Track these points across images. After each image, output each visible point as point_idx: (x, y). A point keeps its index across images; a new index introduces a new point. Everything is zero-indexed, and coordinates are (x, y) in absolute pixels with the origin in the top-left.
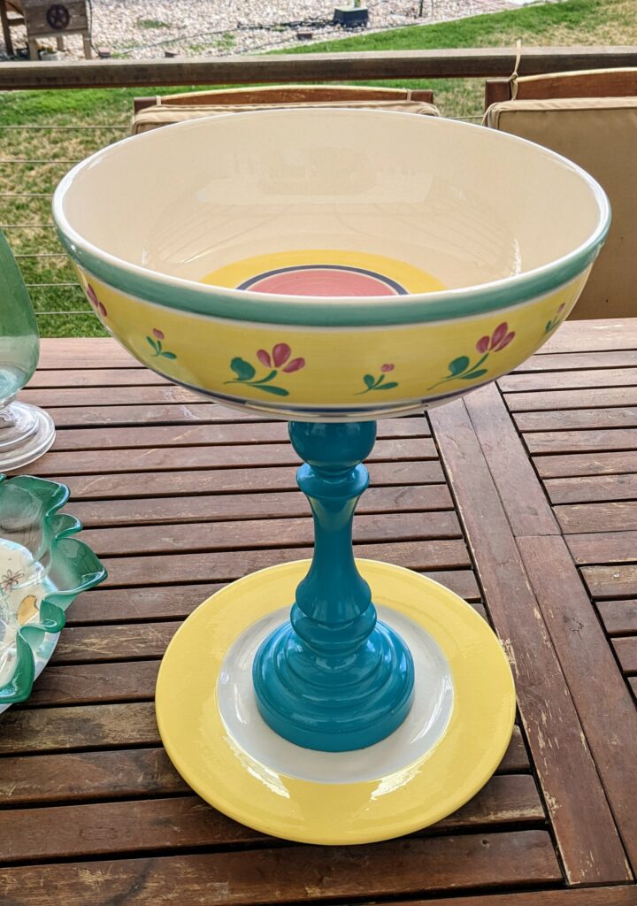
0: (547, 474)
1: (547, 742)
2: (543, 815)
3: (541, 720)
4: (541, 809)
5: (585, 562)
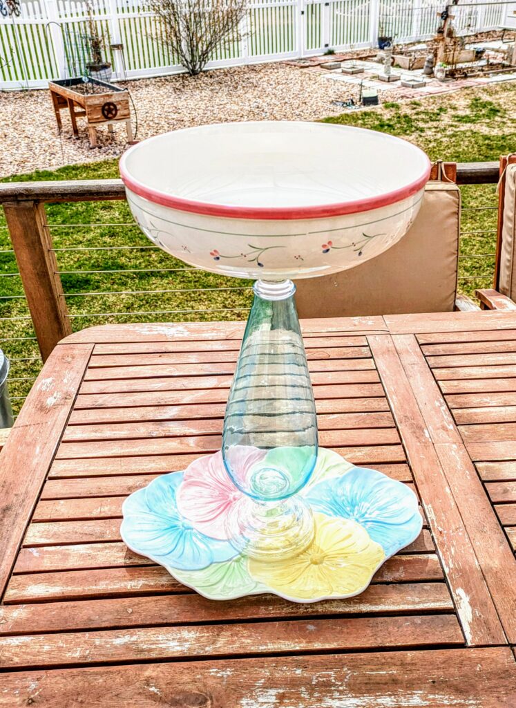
0: (454, 406)
1: (454, 565)
2: (452, 606)
3: (451, 553)
4: (451, 603)
5: (478, 460)
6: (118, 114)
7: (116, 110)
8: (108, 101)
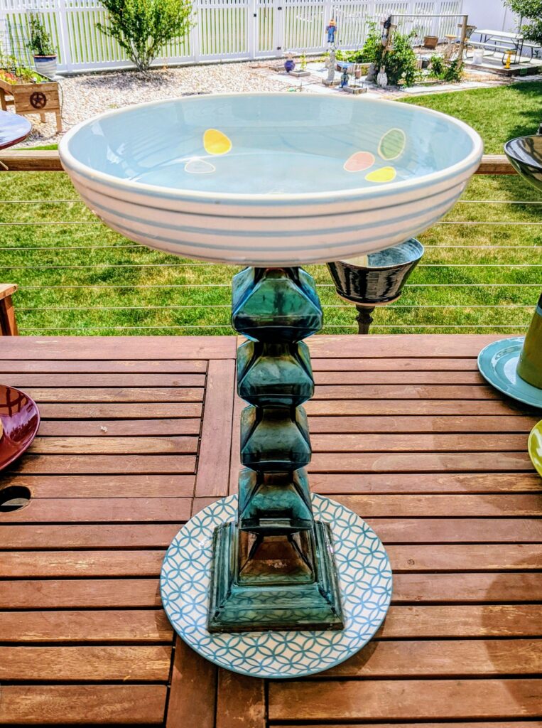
6: (47, 104)
7: (45, 100)
8: (37, 91)
